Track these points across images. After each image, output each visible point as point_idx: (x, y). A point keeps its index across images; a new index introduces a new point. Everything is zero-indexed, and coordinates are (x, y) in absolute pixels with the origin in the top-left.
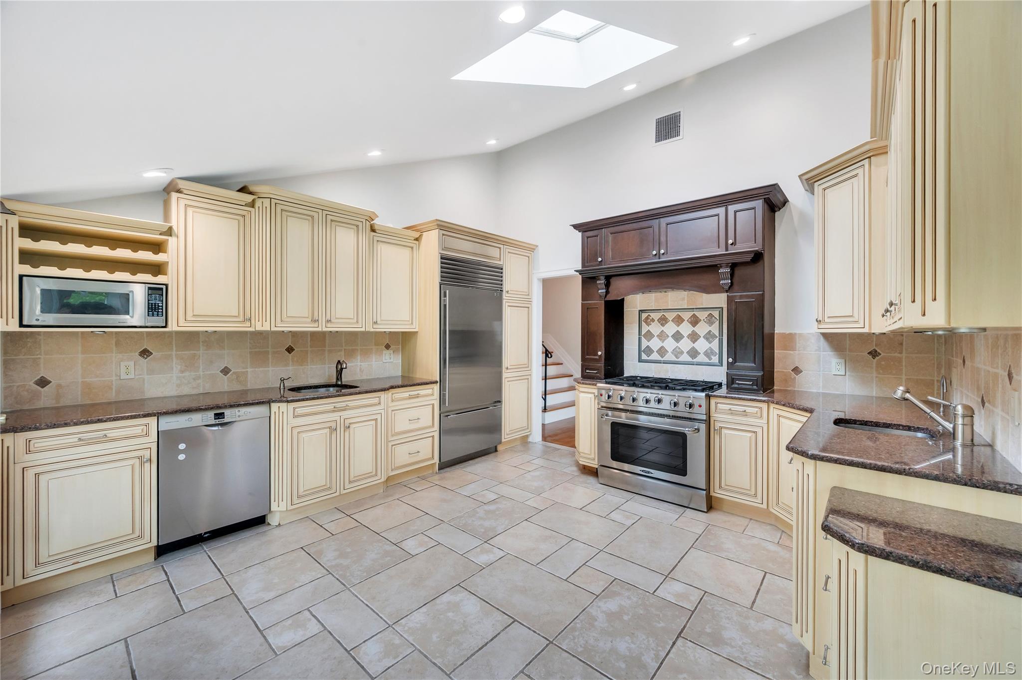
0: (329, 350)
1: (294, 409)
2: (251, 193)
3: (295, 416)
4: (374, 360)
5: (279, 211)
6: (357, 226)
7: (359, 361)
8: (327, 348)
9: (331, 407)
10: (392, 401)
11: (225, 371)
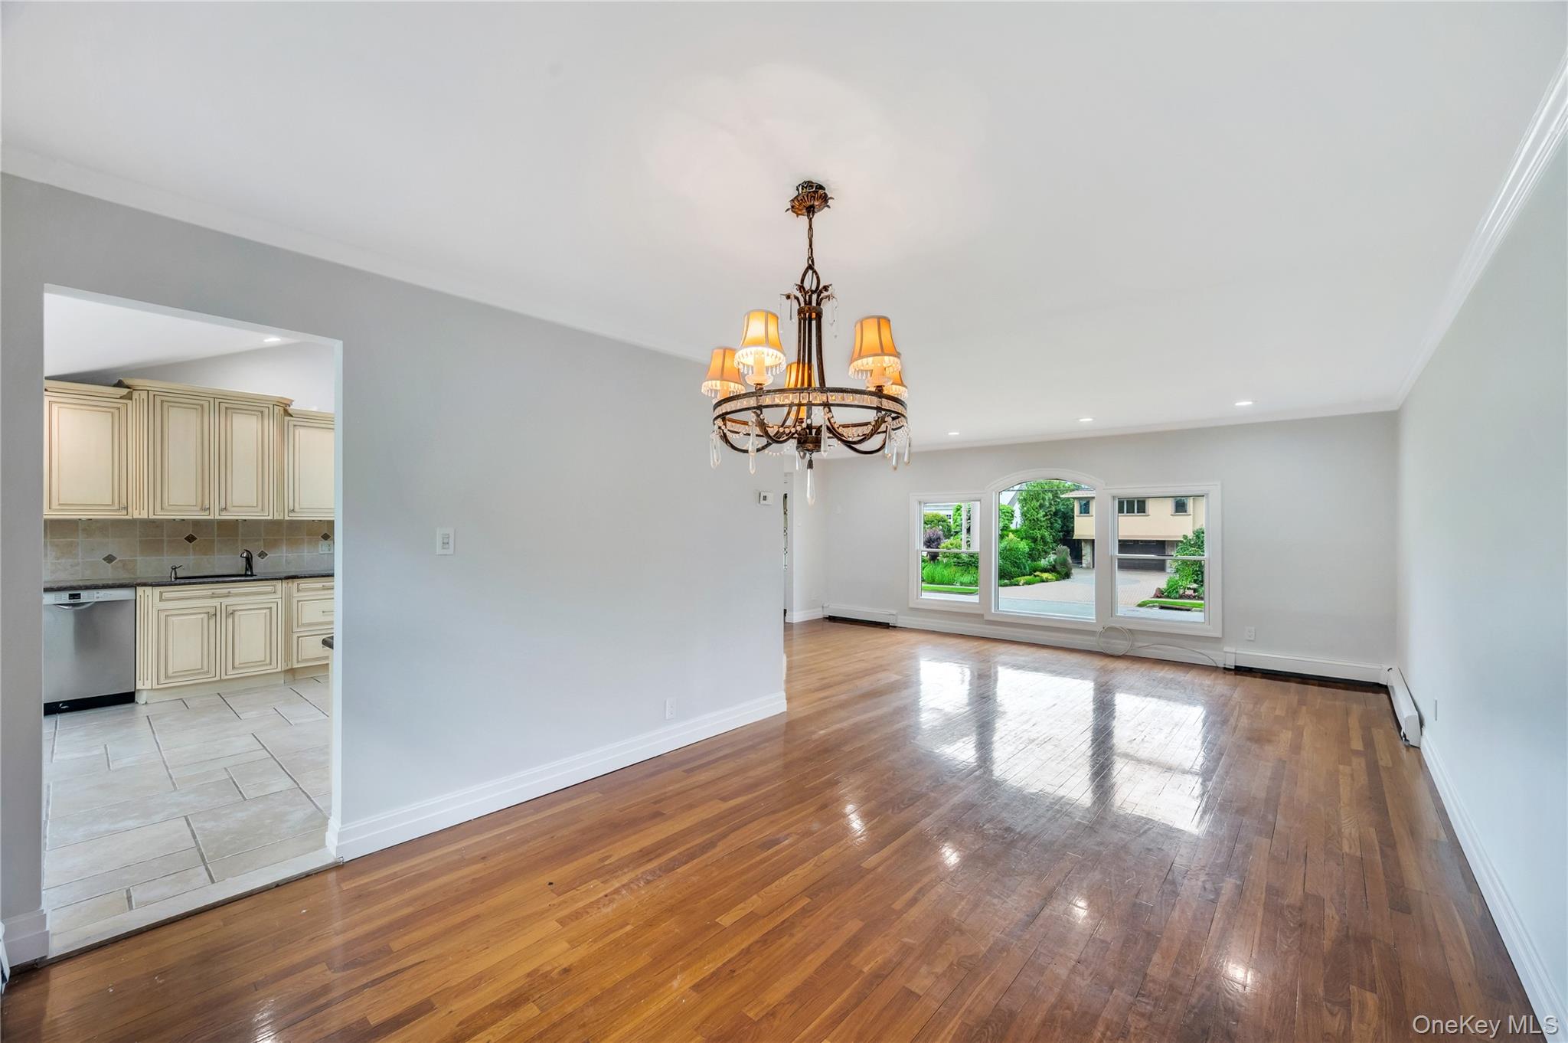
0: (242, 540)
1: (161, 593)
2: (128, 387)
3: (161, 599)
4: (306, 551)
5: (158, 403)
6: (262, 412)
7: (285, 551)
8: (240, 538)
9: (209, 592)
10: (299, 590)
11: (110, 559)
